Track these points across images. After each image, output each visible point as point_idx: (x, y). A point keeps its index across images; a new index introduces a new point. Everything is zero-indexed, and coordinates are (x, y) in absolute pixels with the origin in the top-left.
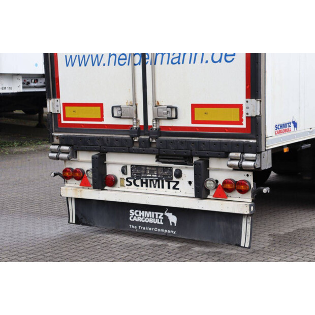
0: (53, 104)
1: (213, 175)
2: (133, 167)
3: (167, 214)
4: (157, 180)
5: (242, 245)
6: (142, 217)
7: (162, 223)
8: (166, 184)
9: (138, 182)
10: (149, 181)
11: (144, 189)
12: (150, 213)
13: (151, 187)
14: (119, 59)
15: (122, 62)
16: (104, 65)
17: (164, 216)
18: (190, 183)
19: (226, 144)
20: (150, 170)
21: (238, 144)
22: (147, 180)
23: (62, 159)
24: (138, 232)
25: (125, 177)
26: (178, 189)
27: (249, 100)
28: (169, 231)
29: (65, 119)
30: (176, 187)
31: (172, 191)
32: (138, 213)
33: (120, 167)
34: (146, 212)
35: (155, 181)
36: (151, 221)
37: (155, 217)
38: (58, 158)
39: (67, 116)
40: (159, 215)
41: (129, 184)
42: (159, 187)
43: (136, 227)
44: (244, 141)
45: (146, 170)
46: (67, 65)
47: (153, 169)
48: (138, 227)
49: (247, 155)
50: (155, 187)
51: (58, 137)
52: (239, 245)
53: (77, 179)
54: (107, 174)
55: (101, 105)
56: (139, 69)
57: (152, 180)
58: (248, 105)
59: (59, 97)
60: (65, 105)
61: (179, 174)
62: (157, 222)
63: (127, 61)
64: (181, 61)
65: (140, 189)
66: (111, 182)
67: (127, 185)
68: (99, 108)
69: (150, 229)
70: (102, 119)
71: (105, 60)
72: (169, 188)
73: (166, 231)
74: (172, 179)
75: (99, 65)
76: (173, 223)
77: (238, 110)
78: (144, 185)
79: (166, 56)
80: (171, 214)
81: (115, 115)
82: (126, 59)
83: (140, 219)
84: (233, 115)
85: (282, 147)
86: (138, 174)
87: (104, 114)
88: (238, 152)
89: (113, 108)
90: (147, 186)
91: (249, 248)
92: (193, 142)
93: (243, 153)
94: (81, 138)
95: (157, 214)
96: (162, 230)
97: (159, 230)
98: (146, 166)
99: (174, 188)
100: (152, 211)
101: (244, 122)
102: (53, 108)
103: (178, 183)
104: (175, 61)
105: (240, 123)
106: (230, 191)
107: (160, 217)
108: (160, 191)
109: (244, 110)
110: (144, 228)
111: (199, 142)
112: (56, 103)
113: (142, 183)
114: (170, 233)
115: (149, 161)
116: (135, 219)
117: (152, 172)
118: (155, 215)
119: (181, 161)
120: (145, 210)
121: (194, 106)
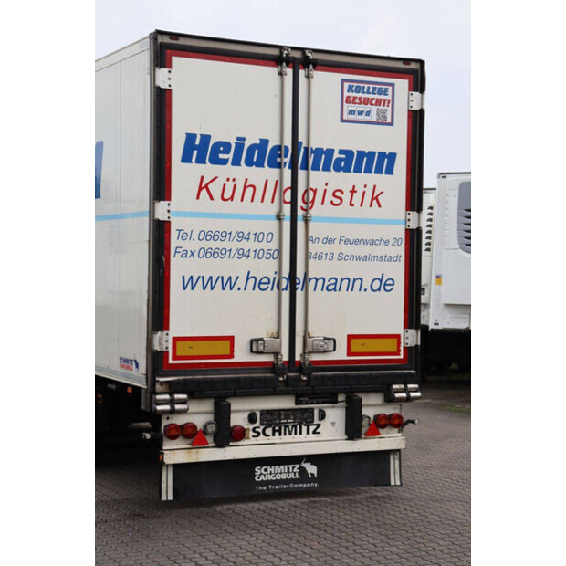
0: (160, 339)
1: (365, 412)
2: (263, 412)
3: (304, 465)
4: (293, 426)
5: (392, 483)
6: (271, 474)
7: (298, 477)
8: (304, 428)
9: (269, 431)
10: (283, 428)
11: (277, 438)
12: (282, 467)
13: (285, 434)
14: (260, 283)
15: (263, 286)
16: (239, 289)
17: (301, 468)
18: (333, 424)
20: (285, 415)
21: (400, 375)
22: (280, 428)
25: (251, 427)
26: (319, 433)
27: (409, 330)
28: (309, 485)
29: (175, 358)
30: (317, 431)
31: (312, 437)
32: (266, 470)
33: (246, 415)
34: (277, 467)
35: (290, 427)
36: (284, 477)
37: (288, 471)
39: (178, 354)
40: (293, 468)
41: (256, 434)
42: (296, 434)
43: (265, 488)
44: (405, 371)
45: (280, 415)
46: (185, 289)
47: (289, 412)
48: (268, 488)
49: (410, 386)
50: (290, 434)
51: (162, 383)
52: (388, 484)
54: (232, 425)
55: (231, 339)
56: (286, 295)
57: (288, 427)
58: (408, 335)
59: (168, 329)
60: (175, 340)
61: (322, 416)
62: (292, 476)
63: (270, 286)
64: (337, 288)
65: (272, 439)
66: (239, 434)
67: (254, 437)
68: (228, 342)
69: (285, 487)
70: (231, 356)
71: (241, 283)
72: (308, 433)
73: (304, 486)
74: (313, 421)
75: (231, 289)
76: (312, 474)
77: (396, 340)
78: (277, 434)
79: (320, 282)
80: (309, 464)
81: (254, 349)
82: (269, 283)
83: (269, 477)
84: (390, 345)
86: (272, 421)
87: (235, 349)
88: (400, 383)
89: (252, 341)
90: (280, 434)
91: (401, 485)
93: (405, 385)
95: (291, 466)
96: (300, 485)
97: (296, 486)
98: (279, 410)
99: (314, 432)
100: (284, 464)
101: (402, 353)
102: (160, 344)
103: (319, 425)
104: (331, 287)
105: (398, 354)
106: (384, 427)
107: (295, 470)
108: (298, 438)
109: (402, 340)
110: (277, 487)
112: (165, 338)
113: (274, 431)
115: (287, 403)
116: (262, 478)
117: (287, 417)
118: (288, 468)
119: (328, 400)
120: (275, 465)
121: (350, 337)
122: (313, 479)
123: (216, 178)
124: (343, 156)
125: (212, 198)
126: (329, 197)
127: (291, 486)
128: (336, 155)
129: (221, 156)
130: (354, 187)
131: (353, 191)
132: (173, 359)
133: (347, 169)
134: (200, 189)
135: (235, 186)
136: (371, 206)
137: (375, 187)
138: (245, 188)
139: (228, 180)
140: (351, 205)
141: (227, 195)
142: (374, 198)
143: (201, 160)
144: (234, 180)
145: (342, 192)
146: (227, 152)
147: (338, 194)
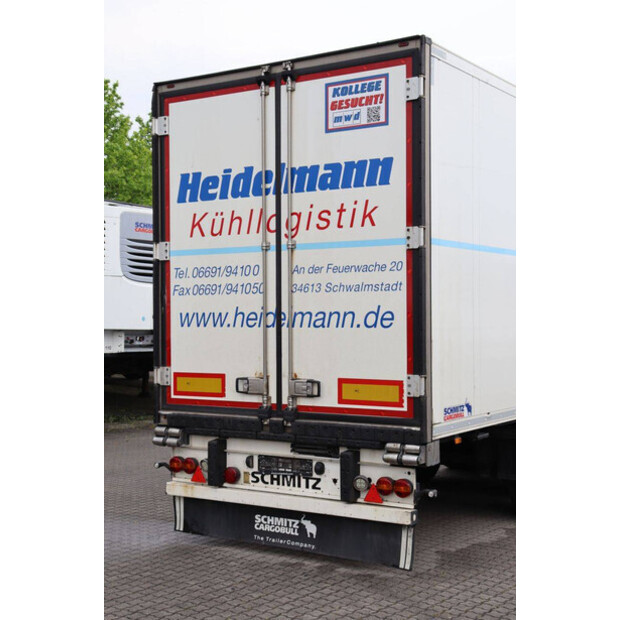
0: (162, 373)
1: (365, 472)
2: (261, 457)
3: (304, 522)
4: (291, 477)
5: (401, 566)
6: (270, 525)
7: (297, 534)
8: (303, 481)
9: (267, 478)
10: (281, 477)
11: (274, 487)
12: (282, 519)
13: (283, 485)
14: (248, 319)
15: (251, 323)
16: (229, 325)
17: (300, 524)
18: (335, 481)
19: (382, 431)
20: (283, 463)
21: (397, 432)
22: (278, 476)
23: (170, 445)
24: (264, 546)
25: (251, 471)
26: (319, 489)
27: (411, 376)
28: (306, 545)
29: (176, 393)
30: (317, 486)
31: (311, 492)
32: (266, 520)
33: (244, 458)
34: (277, 519)
35: (289, 477)
36: (283, 530)
37: (288, 526)
38: (164, 444)
39: (179, 389)
40: (293, 523)
41: (255, 480)
42: (294, 485)
43: (262, 539)
44: (405, 428)
45: (278, 462)
46: (182, 325)
47: (287, 461)
48: (265, 539)
49: (408, 447)
50: (289, 485)
51: (165, 416)
52: (397, 566)
53: (188, 471)
54: (227, 466)
55: (222, 377)
56: (272, 332)
57: (286, 476)
58: (410, 382)
59: (169, 365)
60: (177, 375)
61: (321, 469)
62: (291, 532)
63: (258, 322)
64: (326, 324)
65: (270, 487)
66: (232, 477)
67: (252, 481)
68: (220, 380)
69: (281, 542)
70: (223, 394)
71: (230, 320)
72: (307, 487)
73: (301, 545)
74: (311, 475)
75: (222, 325)
76: (311, 534)
77: (397, 387)
78: (275, 482)
79: (307, 317)
80: (310, 522)
81: (241, 389)
82: (256, 319)
83: (269, 528)
84: (392, 394)
85: (453, 437)
86: (268, 467)
87: (226, 388)
88: (397, 442)
89: (237, 380)
90: (278, 484)
91: (411, 570)
92: (340, 428)
93: (403, 444)
94: (195, 418)
95: (291, 521)
96: (297, 543)
97: (293, 543)
98: (278, 458)
99: (314, 487)
100: (284, 517)
101: (405, 404)
102: (162, 379)
103: (319, 480)
104: (319, 323)
105: (400, 404)
106: (387, 493)
107: (295, 526)
108: (295, 490)
109: (405, 388)
110: (273, 540)
111: (346, 428)
112: (166, 373)
113: (272, 479)
114: (307, 548)
115: (283, 450)
116: (262, 527)
117: (285, 466)
118: (288, 523)
119: (323, 452)
120: (275, 516)
121: (341, 381)
122: (311, 540)
123: (206, 214)
124: (330, 171)
125: (203, 235)
126: (315, 220)
127: (288, 542)
128: (322, 172)
129: (211, 191)
130: (342, 205)
131: (341, 210)
132: (175, 394)
133: (334, 186)
134: (193, 226)
135: (223, 219)
136: (363, 225)
137: (367, 201)
138: (232, 221)
139: (217, 214)
140: (340, 226)
141: (216, 231)
142: (367, 215)
143: (193, 199)
144: (222, 214)
145: (329, 213)
146: (215, 186)
147: (324, 215)
